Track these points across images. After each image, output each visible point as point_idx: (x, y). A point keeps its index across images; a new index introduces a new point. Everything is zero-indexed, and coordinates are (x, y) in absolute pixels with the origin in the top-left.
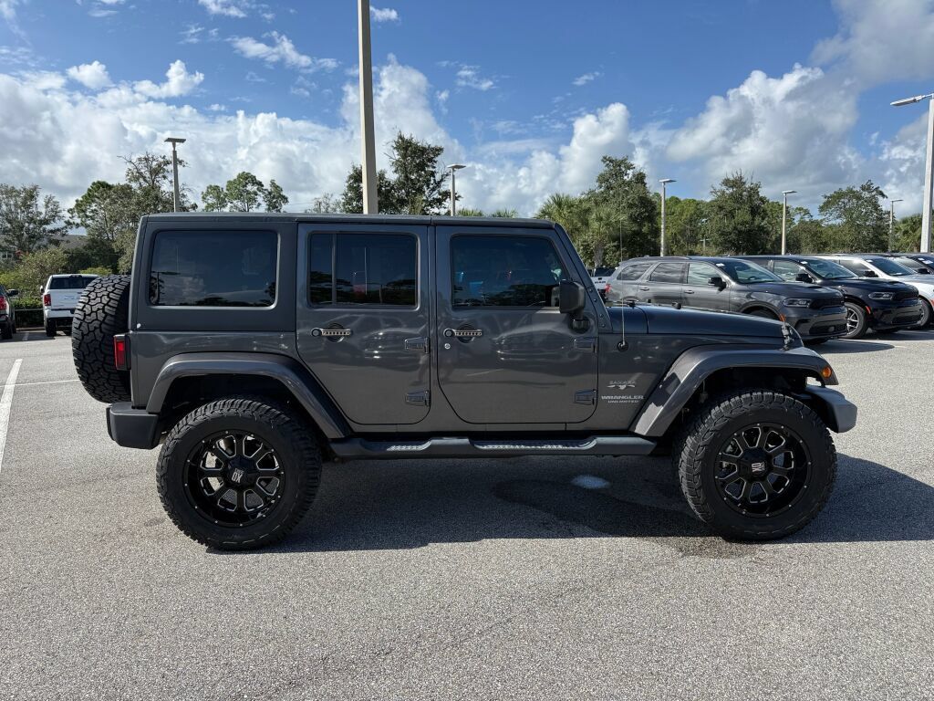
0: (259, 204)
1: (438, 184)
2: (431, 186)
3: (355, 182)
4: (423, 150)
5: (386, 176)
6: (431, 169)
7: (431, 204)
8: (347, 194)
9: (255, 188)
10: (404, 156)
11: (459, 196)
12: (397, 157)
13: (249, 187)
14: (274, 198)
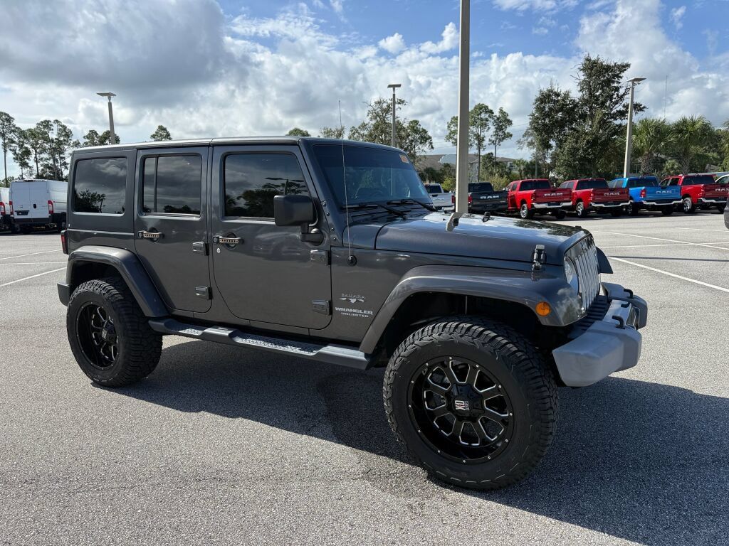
0: (489, 128)
1: (621, 98)
2: (614, 100)
3: (542, 103)
4: (608, 68)
5: (571, 95)
6: (616, 85)
7: (614, 117)
8: (534, 115)
9: (487, 116)
10: (590, 76)
11: (644, 107)
12: (583, 78)
13: (483, 116)
14: (500, 122)
